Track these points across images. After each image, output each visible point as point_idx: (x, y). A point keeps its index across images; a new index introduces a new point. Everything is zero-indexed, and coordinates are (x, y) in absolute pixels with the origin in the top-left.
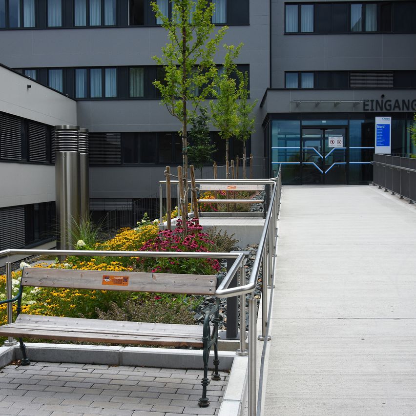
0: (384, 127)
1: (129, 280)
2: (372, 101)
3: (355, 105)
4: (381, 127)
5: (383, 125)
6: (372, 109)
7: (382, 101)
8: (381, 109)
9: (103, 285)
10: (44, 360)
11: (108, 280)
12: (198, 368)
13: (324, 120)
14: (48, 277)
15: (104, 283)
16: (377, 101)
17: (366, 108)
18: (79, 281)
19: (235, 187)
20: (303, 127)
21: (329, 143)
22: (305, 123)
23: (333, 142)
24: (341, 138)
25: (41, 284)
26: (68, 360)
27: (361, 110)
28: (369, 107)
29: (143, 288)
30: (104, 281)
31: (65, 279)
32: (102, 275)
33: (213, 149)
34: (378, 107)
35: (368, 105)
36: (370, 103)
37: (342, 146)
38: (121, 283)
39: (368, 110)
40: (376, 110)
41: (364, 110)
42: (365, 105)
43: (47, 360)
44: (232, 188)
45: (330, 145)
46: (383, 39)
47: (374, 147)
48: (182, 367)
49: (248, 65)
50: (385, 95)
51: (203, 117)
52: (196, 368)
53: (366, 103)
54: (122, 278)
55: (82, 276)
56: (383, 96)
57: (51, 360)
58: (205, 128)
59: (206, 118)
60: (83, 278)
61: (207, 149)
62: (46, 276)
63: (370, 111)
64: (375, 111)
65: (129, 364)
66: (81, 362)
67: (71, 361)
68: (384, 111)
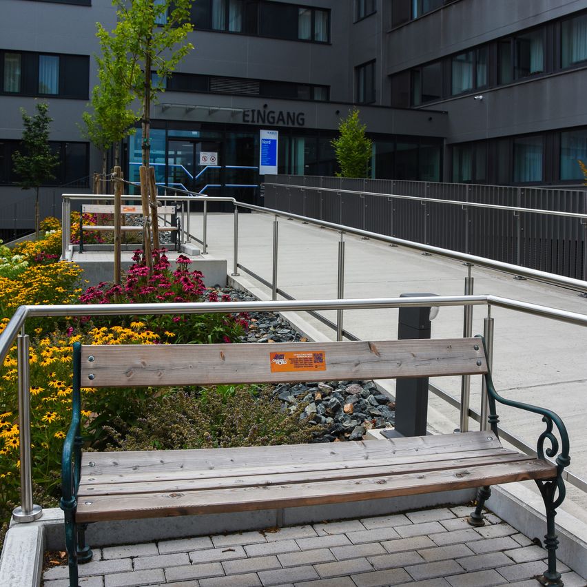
0: (269, 142)
1: (327, 358)
2: (253, 111)
3: (234, 114)
4: (267, 142)
5: (268, 140)
6: (253, 121)
7: (264, 112)
8: (264, 121)
9: (273, 374)
10: (116, 542)
11: (282, 362)
12: (421, 506)
13: (195, 130)
14: (144, 363)
15: (274, 368)
16: (259, 112)
17: (247, 118)
18: (217, 367)
19: (134, 209)
20: (169, 139)
21: (201, 160)
22: (172, 133)
23: (205, 159)
24: (216, 155)
25: (129, 380)
26: (170, 534)
27: (240, 121)
28: (250, 119)
29: (357, 371)
30: (273, 364)
31: (185, 367)
32: (268, 352)
33: (54, 161)
34: (260, 119)
35: (248, 115)
36: (251, 114)
37: (216, 164)
38: (311, 366)
39: (248, 121)
40: (258, 121)
41: (244, 120)
42: (245, 115)
43: (121, 540)
44: (129, 210)
45: (202, 163)
46: (249, 42)
47: (259, 166)
48: (394, 510)
49: (88, 57)
50: (268, 105)
51: (42, 117)
52: (417, 506)
53: (246, 113)
54: (310, 355)
55: (223, 358)
56: (265, 106)
57: (131, 539)
58: (44, 132)
59: (46, 119)
60: (227, 360)
61: (47, 162)
62: (138, 362)
63: (250, 123)
64: (256, 123)
65: (297, 521)
66: (198, 533)
67: (177, 534)
68: (267, 124)
